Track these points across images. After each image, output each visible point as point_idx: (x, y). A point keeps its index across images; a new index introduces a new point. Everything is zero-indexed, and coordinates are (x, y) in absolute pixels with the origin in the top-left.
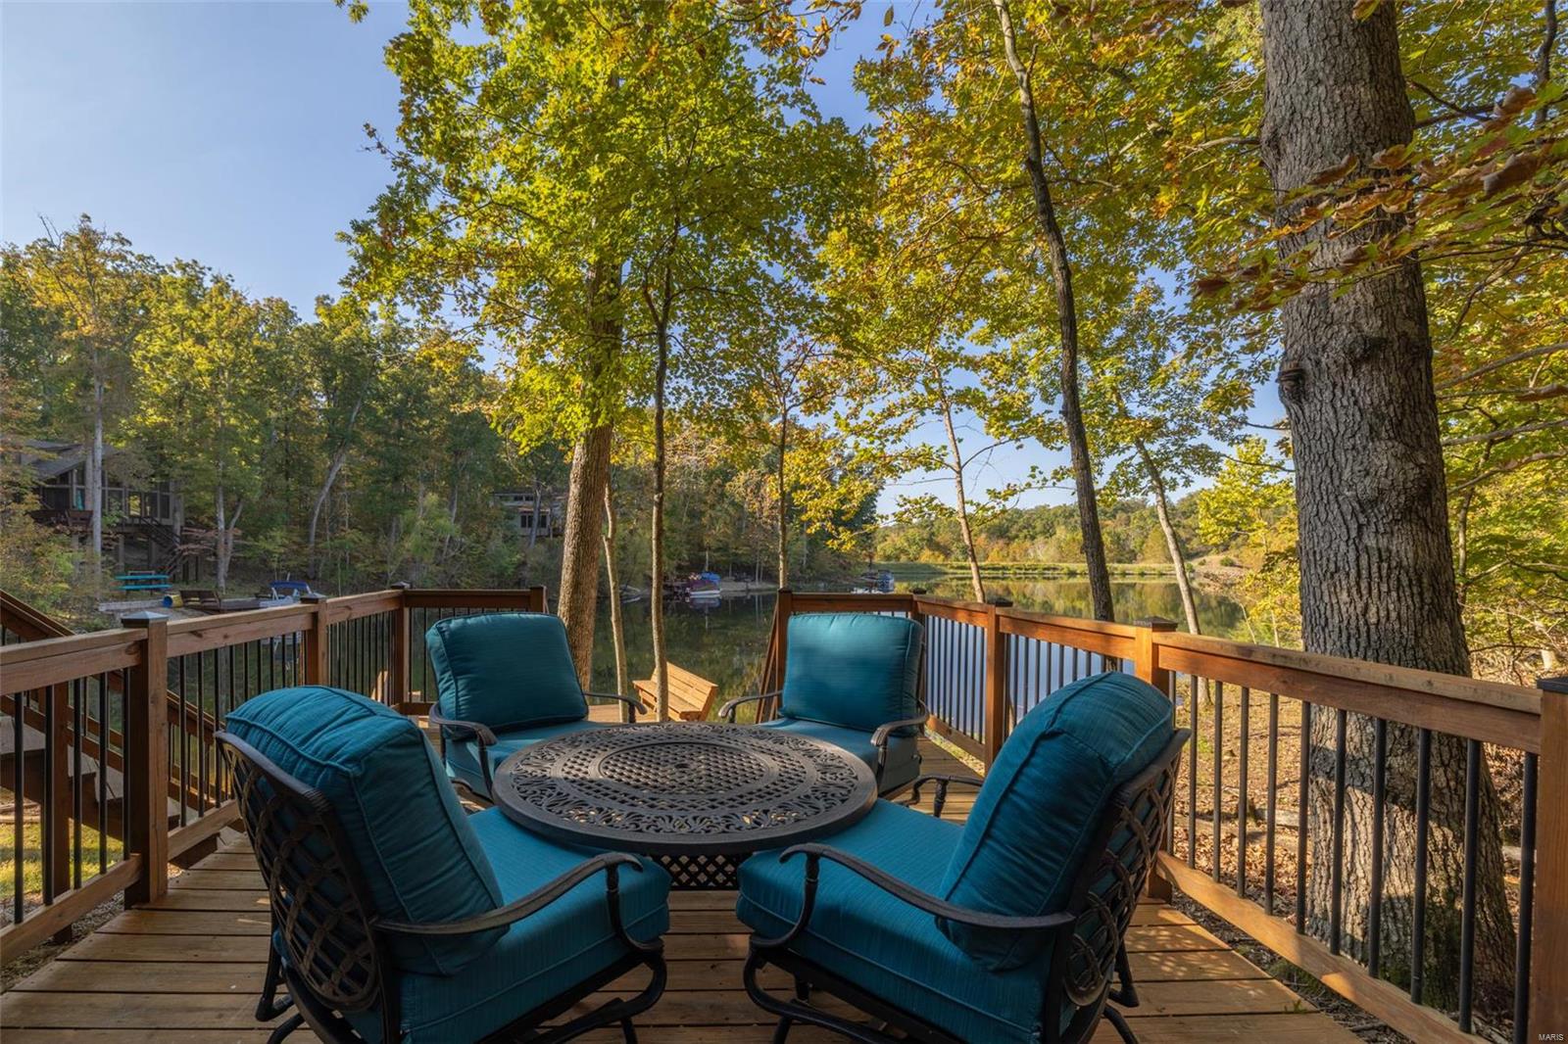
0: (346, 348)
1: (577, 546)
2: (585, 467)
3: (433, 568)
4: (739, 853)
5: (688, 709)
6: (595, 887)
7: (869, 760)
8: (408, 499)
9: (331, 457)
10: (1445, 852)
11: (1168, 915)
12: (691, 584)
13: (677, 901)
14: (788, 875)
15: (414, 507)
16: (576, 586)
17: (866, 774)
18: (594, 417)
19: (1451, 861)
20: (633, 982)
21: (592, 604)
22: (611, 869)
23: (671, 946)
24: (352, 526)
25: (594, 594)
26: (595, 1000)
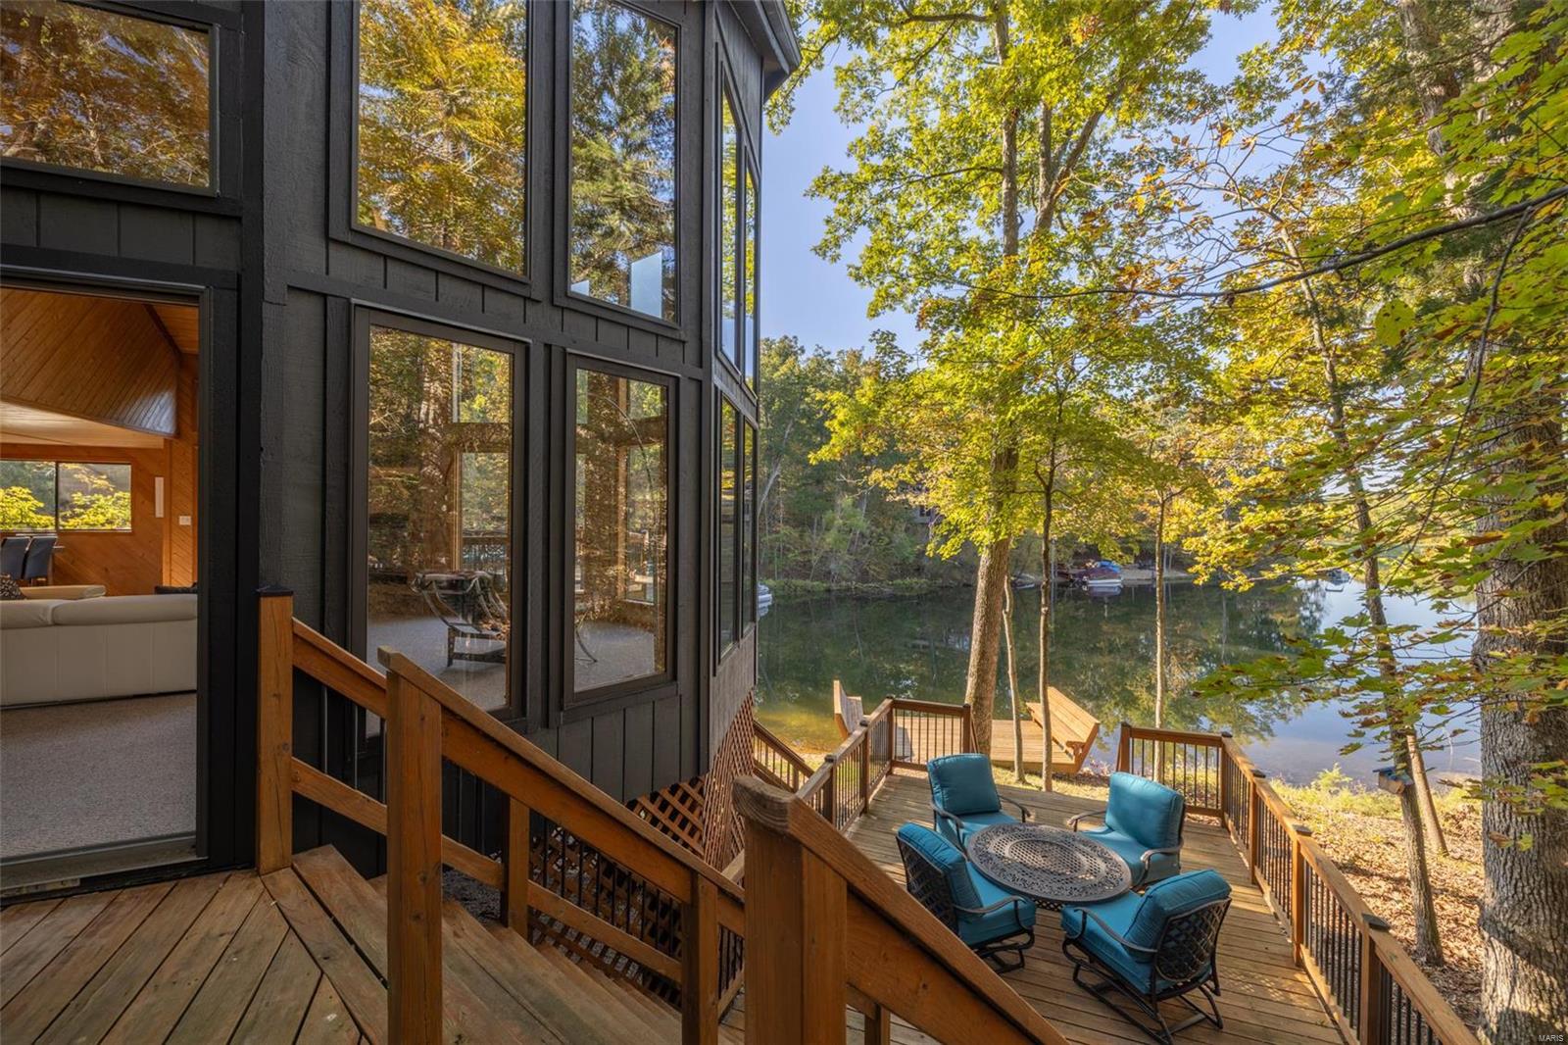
0: (782, 382)
1: (984, 626)
2: (990, 568)
3: (847, 557)
4: (1060, 903)
5: (1073, 739)
6: (1010, 906)
7: (1133, 869)
8: (829, 501)
9: (769, 467)
10: (1551, 993)
11: (1298, 976)
12: (1089, 572)
13: (1039, 911)
14: (1078, 916)
15: (833, 508)
16: (983, 654)
17: (1128, 876)
18: (997, 535)
19: (1555, 999)
20: (1023, 939)
21: (994, 667)
22: (1016, 902)
23: (1036, 930)
24: (786, 522)
25: (995, 659)
26: (1007, 942)
